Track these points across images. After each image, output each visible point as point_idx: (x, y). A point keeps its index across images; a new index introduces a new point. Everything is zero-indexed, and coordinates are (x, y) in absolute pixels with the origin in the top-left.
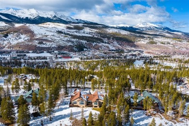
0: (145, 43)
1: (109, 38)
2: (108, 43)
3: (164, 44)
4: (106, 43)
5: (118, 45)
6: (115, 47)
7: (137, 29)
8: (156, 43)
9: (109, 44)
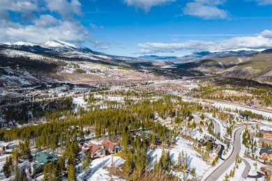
0: (71, 72)
1: (13, 67)
2: (15, 75)
3: (94, 72)
4: (11, 75)
5: (33, 78)
6: (28, 80)
7: (47, 49)
8: (85, 72)
9: (18, 76)
